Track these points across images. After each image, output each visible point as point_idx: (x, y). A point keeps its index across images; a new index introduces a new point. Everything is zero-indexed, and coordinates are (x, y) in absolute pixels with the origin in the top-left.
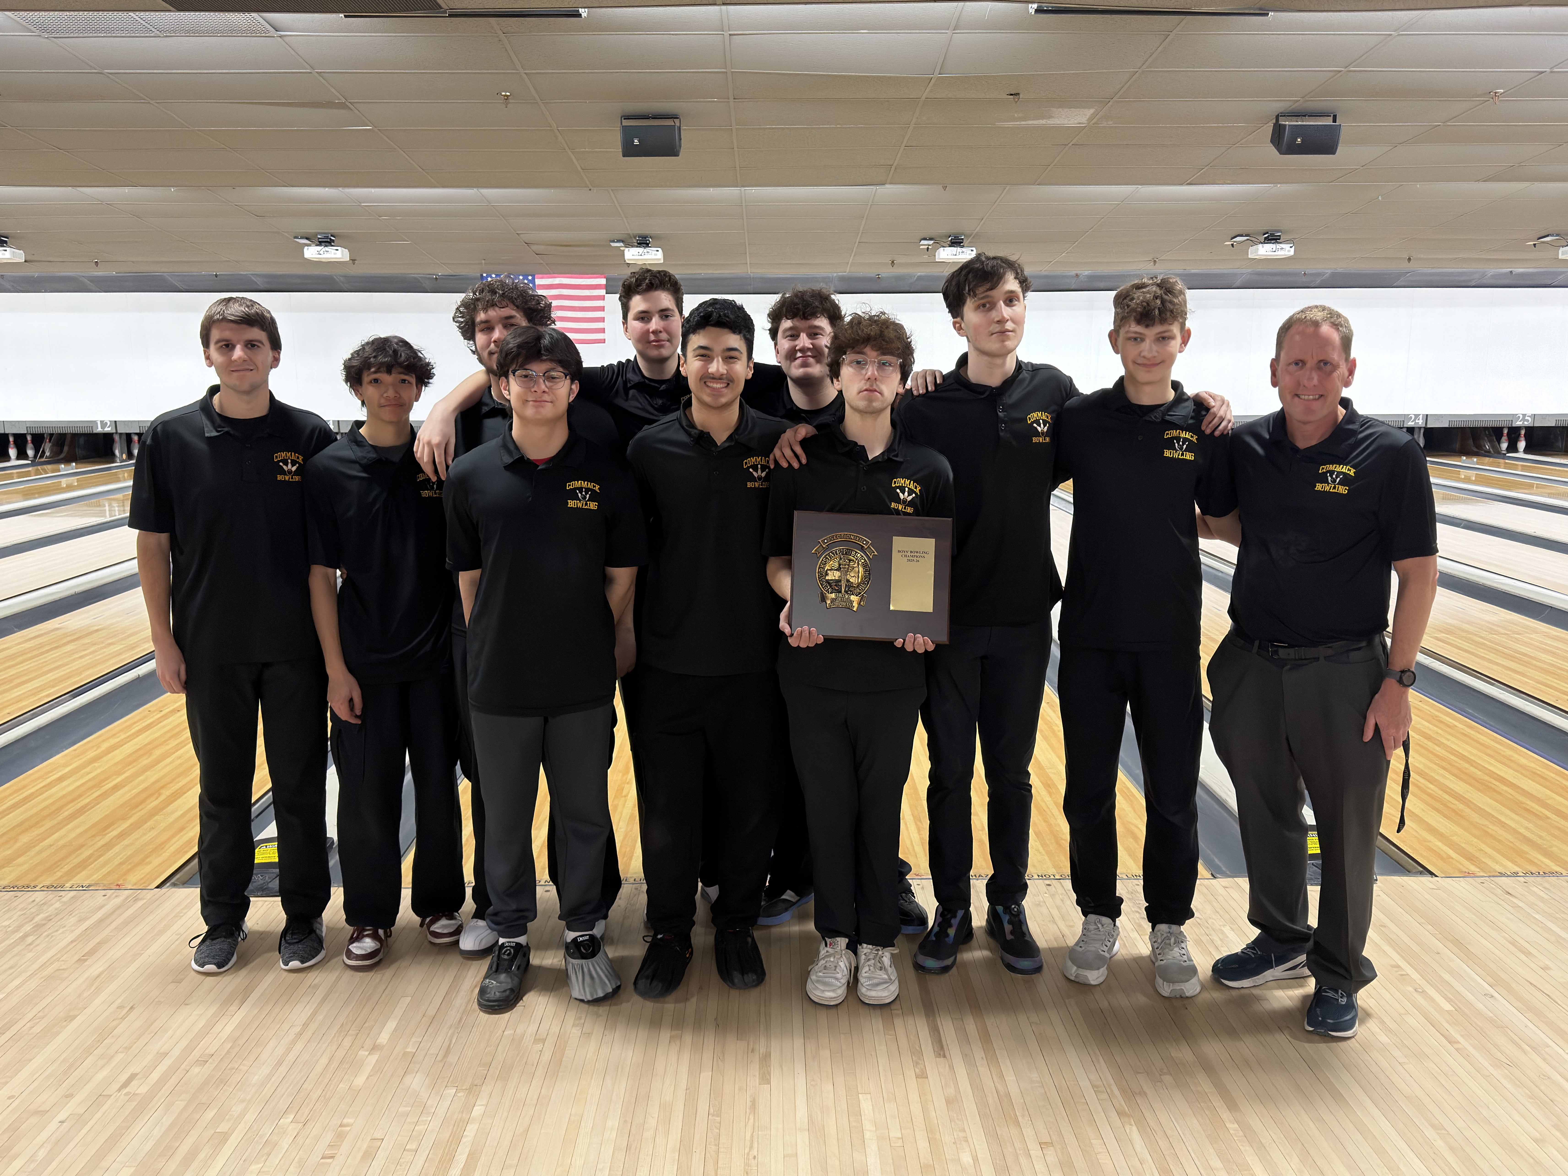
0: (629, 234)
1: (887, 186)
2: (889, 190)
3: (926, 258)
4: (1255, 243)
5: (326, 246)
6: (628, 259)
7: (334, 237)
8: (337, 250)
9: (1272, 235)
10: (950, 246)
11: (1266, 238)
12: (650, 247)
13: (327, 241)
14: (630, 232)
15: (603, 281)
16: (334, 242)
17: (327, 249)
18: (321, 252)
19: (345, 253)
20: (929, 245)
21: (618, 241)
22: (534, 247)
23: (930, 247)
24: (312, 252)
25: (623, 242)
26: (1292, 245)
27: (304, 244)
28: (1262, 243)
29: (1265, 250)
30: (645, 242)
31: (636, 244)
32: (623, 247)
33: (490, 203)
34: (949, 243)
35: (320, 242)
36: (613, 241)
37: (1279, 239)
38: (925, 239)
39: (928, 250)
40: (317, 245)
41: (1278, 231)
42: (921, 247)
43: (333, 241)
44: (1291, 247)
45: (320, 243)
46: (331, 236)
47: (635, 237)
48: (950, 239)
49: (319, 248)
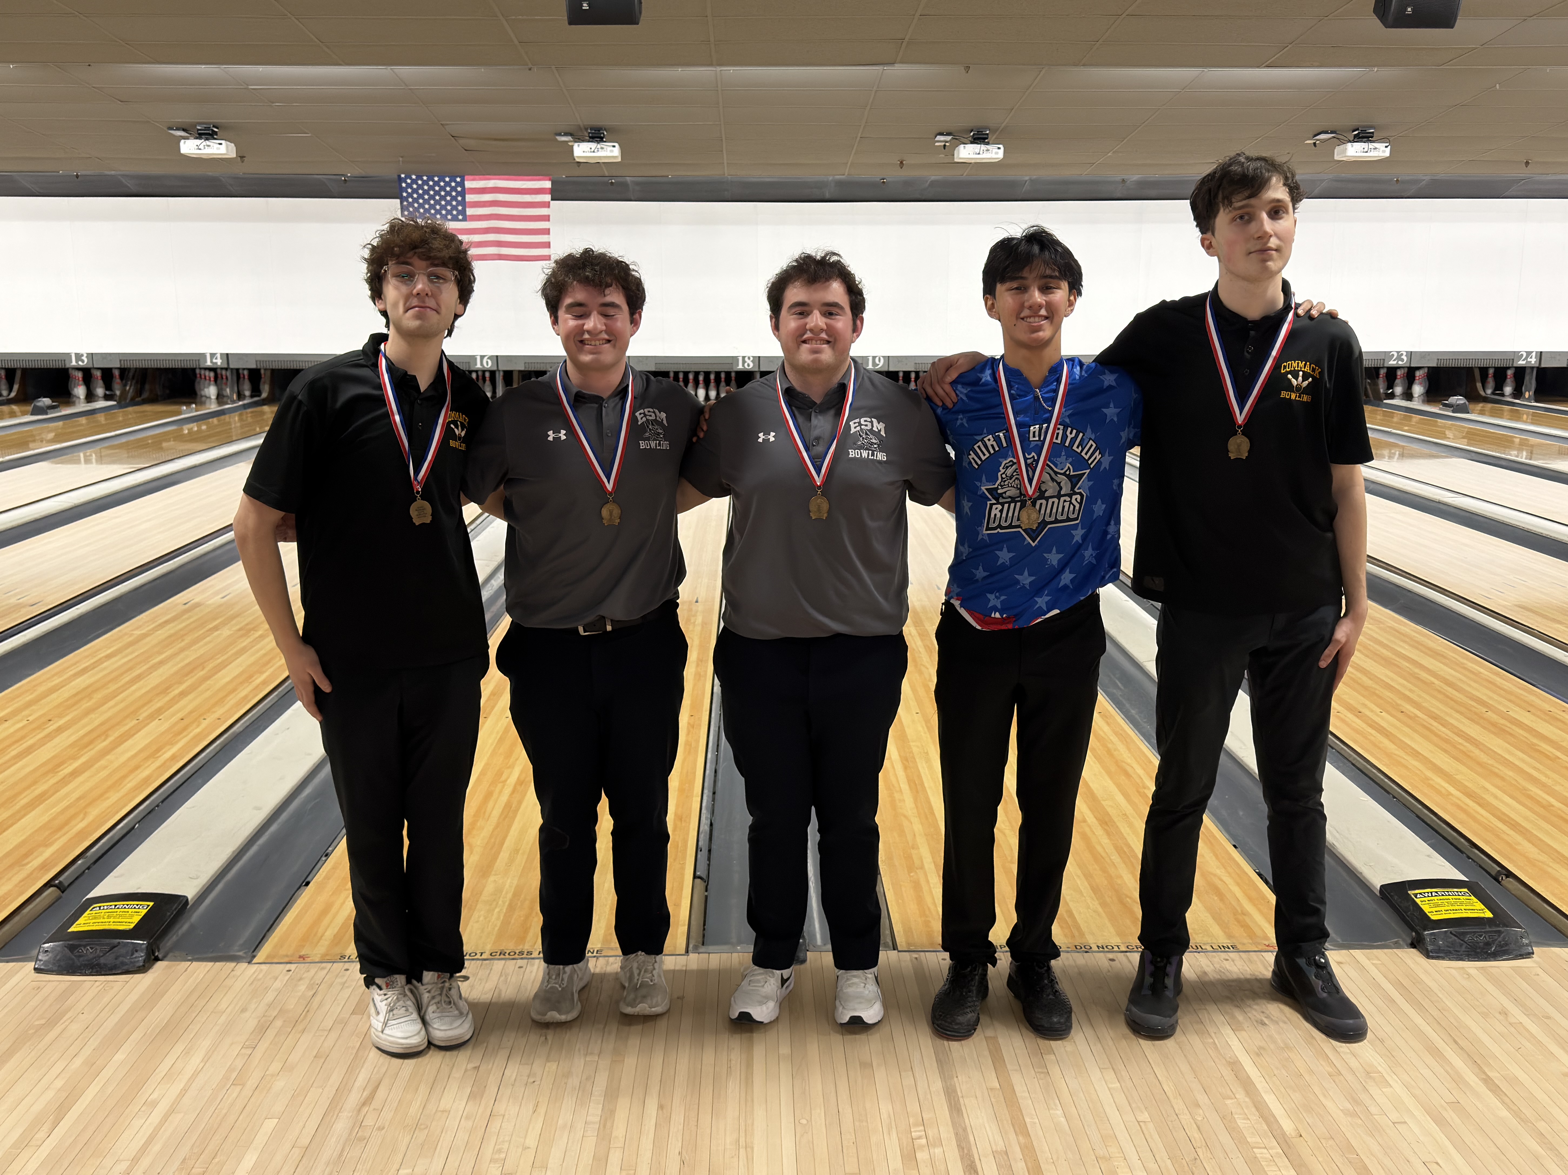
0: (579, 126)
1: (897, 66)
2: (899, 71)
3: (942, 157)
4: (1343, 142)
5: (207, 139)
6: (578, 157)
7: (217, 128)
8: (221, 144)
9: (1363, 131)
10: (972, 143)
11: (1355, 136)
12: (605, 142)
13: (208, 134)
14: (581, 124)
15: (548, 184)
16: (217, 135)
17: (208, 143)
18: (201, 147)
19: (230, 148)
20: (947, 142)
21: (566, 134)
22: (461, 141)
23: (947, 144)
24: (190, 147)
25: (571, 135)
26: (1387, 144)
27: (181, 136)
28: (1350, 142)
29: (1354, 151)
30: (598, 135)
31: (588, 138)
32: (571, 141)
33: (406, 85)
34: (970, 139)
35: (200, 134)
36: (560, 135)
37: (1372, 137)
38: (941, 134)
39: (944, 148)
40: (196, 138)
41: (1371, 127)
42: (937, 144)
43: (216, 133)
44: (1386, 147)
45: (200, 136)
46: (214, 126)
47: (586, 129)
48: (972, 134)
49: (198, 142)
